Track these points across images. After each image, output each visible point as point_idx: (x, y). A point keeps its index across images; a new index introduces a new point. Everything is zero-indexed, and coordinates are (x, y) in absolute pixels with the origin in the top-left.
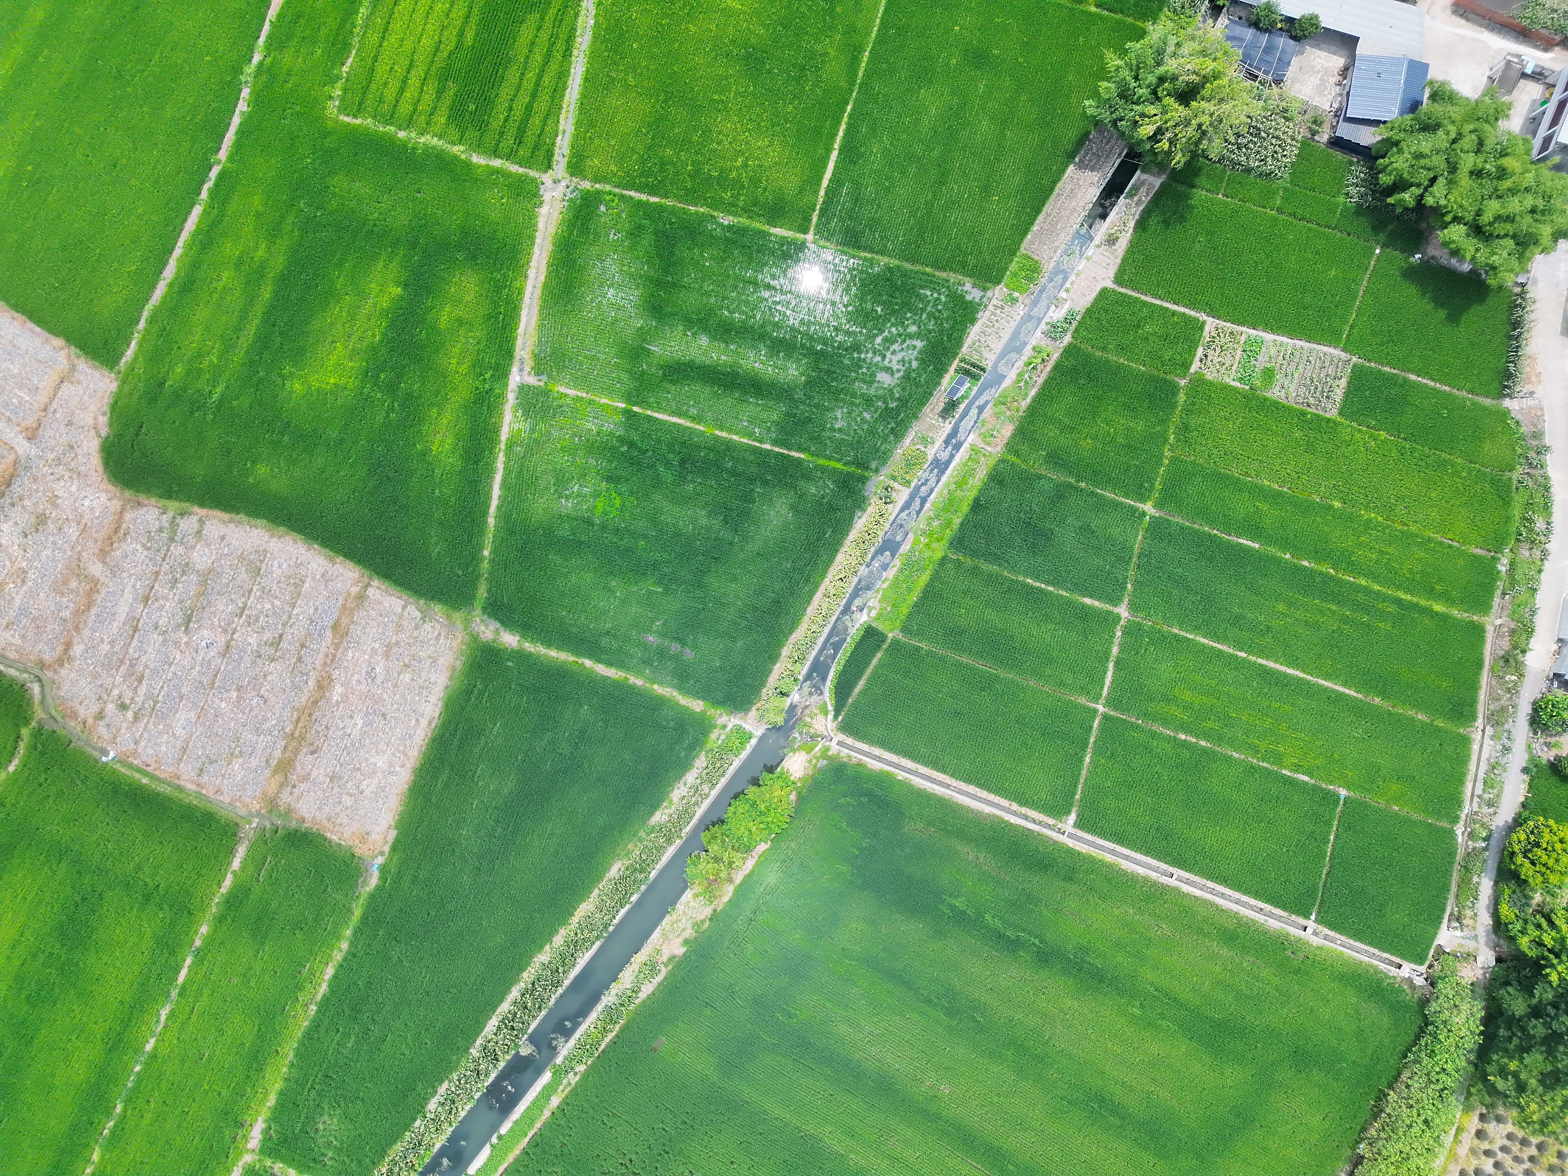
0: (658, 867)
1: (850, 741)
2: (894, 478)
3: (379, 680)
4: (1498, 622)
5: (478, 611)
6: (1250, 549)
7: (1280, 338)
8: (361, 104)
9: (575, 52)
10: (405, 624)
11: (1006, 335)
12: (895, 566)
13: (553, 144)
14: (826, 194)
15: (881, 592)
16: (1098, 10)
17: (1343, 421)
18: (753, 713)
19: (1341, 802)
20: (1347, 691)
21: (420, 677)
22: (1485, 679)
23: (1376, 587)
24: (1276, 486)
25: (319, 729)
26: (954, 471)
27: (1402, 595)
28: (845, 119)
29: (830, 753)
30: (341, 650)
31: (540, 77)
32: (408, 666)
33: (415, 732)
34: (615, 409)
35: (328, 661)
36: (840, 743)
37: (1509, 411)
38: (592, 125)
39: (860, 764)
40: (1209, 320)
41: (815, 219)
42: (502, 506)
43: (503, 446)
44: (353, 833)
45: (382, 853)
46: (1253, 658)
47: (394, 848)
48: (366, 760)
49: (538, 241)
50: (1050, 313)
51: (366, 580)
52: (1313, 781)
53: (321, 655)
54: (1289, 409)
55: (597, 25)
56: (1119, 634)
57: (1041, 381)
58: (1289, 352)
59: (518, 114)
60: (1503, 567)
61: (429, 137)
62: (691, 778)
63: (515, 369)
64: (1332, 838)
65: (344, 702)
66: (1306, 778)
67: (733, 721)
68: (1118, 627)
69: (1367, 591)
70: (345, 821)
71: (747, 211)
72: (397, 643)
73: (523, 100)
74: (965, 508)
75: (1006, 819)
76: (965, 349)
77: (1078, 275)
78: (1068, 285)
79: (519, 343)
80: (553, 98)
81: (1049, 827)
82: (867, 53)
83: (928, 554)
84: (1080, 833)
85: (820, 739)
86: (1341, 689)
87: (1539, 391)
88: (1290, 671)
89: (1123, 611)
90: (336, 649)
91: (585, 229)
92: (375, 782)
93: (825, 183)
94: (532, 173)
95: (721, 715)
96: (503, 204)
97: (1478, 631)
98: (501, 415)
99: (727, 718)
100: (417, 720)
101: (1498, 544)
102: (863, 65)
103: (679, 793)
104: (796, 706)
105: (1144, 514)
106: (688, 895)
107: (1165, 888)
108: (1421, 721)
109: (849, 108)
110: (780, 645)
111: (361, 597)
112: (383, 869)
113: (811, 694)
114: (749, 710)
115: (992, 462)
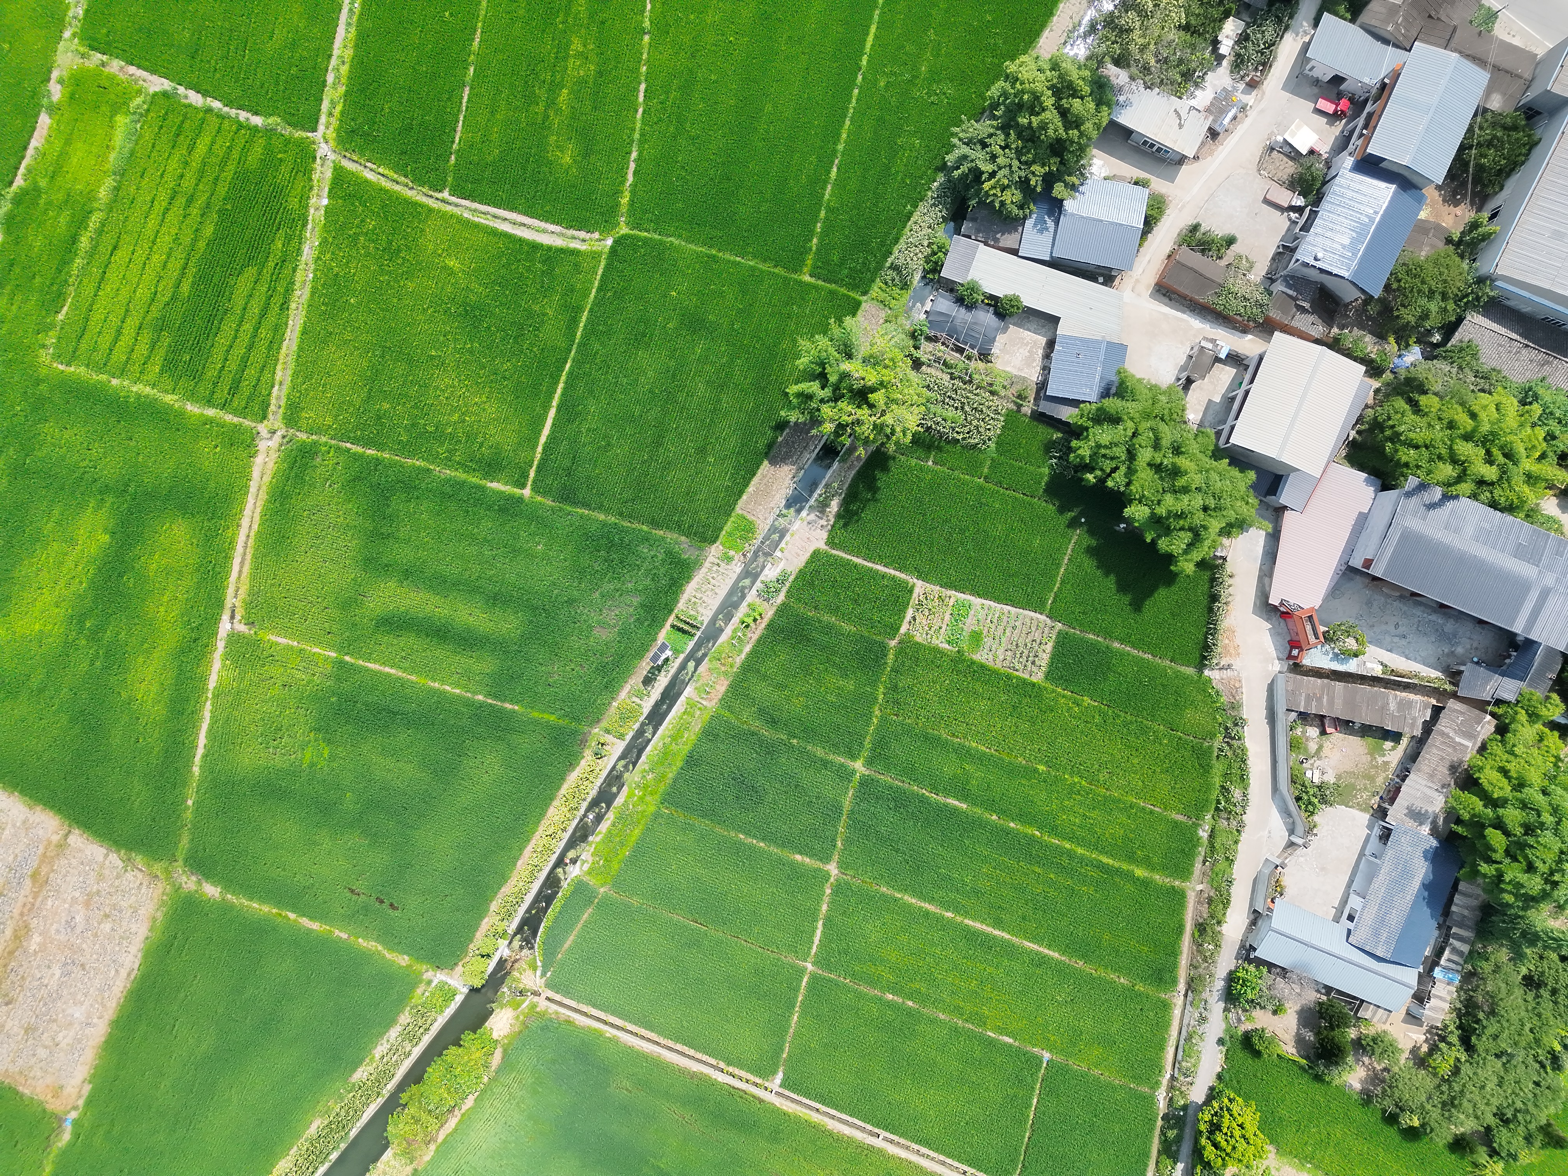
0: (358, 1125)
1: (558, 997)
2: (608, 731)
3: (78, 930)
4: (1200, 887)
5: (180, 862)
6: (956, 809)
7: (987, 603)
8: (74, 352)
9: (293, 306)
10: (107, 872)
11: (723, 592)
12: (609, 819)
13: (269, 395)
14: (544, 450)
15: (594, 846)
16: (812, 280)
17: (1048, 685)
18: (459, 969)
19: (1045, 1065)
20: (1051, 953)
21: (121, 926)
22: (1186, 944)
23: (1080, 851)
24: (983, 748)
25: (15, 979)
26: (669, 724)
27: (1105, 860)
28: (563, 378)
29: (538, 1009)
30: (40, 899)
31: (256, 329)
32: (107, 916)
33: (114, 982)
34: (326, 659)
35: (26, 911)
36: (548, 999)
37: (1210, 680)
38: (308, 378)
39: (568, 1022)
40: (919, 583)
41: (532, 474)
42: (207, 756)
43: (210, 695)
44: (48, 1086)
45: (75, 1108)
46: (959, 919)
47: (89, 1102)
48: (63, 1011)
49: (253, 490)
50: (766, 571)
51: (66, 828)
52: (1017, 1044)
53: (20, 904)
54: (995, 672)
55: (316, 279)
56: (828, 891)
57: (755, 637)
58: (997, 616)
59: (233, 366)
60: (1203, 834)
61: (141, 386)
62: (394, 1033)
63: (226, 617)
64: (1035, 1100)
65: (42, 951)
66: (1011, 1041)
67: (440, 977)
68: (828, 885)
69: (1071, 855)
70: (39, 1074)
71: (462, 465)
72: (98, 892)
73: (239, 351)
74: (679, 764)
75: (714, 1077)
76: (681, 605)
77: (792, 535)
78: (783, 545)
79: (230, 591)
80: (269, 348)
81: (756, 1085)
82: (586, 313)
83: (640, 808)
84: (787, 1093)
85: (529, 994)
86: (1046, 951)
87: (1237, 664)
88: (997, 932)
89: (833, 869)
90: (35, 898)
91: (300, 478)
92: (72, 1033)
93: (543, 439)
94: (247, 423)
95: (427, 971)
96: (216, 453)
97: (1177, 897)
98: (211, 662)
99: (433, 973)
100: (117, 971)
101: (1197, 810)
102: (582, 325)
103: (380, 1049)
104: (506, 960)
105: (854, 772)
106: (388, 1155)
107: (871, 1148)
108: (1123, 985)
109: (568, 366)
110: (488, 901)
111: (62, 846)
112: (76, 1123)
113: (521, 948)
114: (456, 964)
115: (706, 717)
